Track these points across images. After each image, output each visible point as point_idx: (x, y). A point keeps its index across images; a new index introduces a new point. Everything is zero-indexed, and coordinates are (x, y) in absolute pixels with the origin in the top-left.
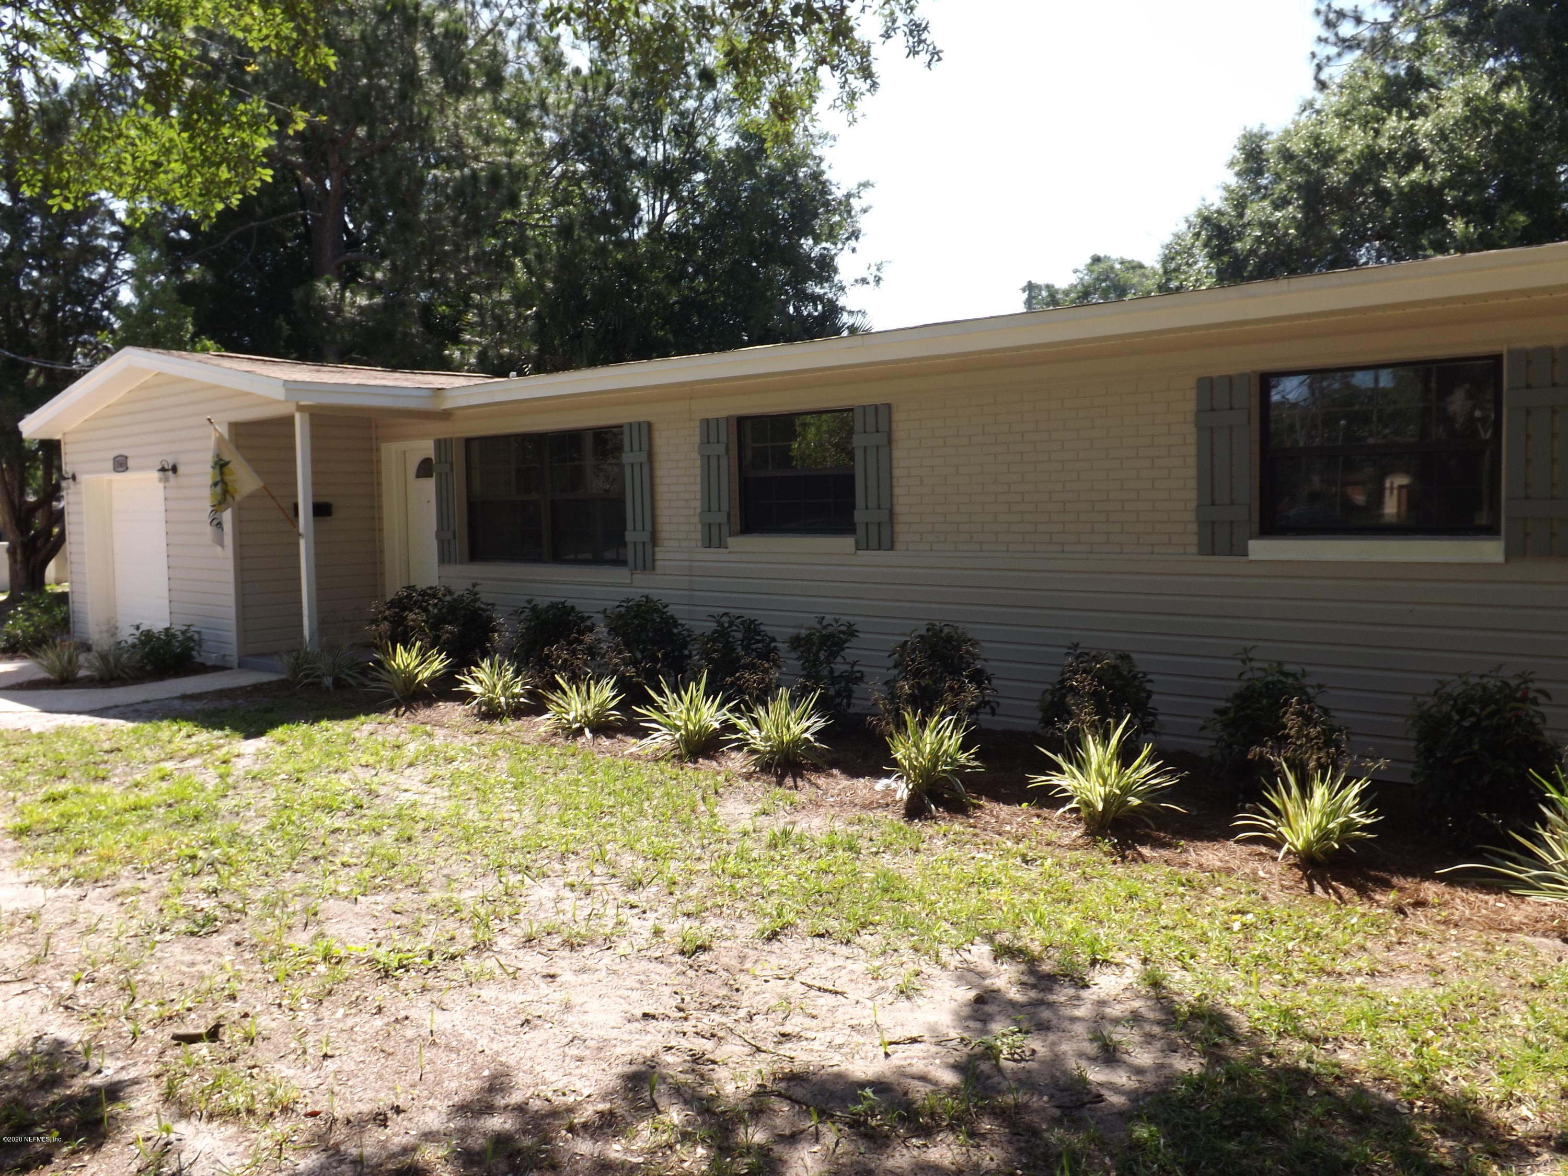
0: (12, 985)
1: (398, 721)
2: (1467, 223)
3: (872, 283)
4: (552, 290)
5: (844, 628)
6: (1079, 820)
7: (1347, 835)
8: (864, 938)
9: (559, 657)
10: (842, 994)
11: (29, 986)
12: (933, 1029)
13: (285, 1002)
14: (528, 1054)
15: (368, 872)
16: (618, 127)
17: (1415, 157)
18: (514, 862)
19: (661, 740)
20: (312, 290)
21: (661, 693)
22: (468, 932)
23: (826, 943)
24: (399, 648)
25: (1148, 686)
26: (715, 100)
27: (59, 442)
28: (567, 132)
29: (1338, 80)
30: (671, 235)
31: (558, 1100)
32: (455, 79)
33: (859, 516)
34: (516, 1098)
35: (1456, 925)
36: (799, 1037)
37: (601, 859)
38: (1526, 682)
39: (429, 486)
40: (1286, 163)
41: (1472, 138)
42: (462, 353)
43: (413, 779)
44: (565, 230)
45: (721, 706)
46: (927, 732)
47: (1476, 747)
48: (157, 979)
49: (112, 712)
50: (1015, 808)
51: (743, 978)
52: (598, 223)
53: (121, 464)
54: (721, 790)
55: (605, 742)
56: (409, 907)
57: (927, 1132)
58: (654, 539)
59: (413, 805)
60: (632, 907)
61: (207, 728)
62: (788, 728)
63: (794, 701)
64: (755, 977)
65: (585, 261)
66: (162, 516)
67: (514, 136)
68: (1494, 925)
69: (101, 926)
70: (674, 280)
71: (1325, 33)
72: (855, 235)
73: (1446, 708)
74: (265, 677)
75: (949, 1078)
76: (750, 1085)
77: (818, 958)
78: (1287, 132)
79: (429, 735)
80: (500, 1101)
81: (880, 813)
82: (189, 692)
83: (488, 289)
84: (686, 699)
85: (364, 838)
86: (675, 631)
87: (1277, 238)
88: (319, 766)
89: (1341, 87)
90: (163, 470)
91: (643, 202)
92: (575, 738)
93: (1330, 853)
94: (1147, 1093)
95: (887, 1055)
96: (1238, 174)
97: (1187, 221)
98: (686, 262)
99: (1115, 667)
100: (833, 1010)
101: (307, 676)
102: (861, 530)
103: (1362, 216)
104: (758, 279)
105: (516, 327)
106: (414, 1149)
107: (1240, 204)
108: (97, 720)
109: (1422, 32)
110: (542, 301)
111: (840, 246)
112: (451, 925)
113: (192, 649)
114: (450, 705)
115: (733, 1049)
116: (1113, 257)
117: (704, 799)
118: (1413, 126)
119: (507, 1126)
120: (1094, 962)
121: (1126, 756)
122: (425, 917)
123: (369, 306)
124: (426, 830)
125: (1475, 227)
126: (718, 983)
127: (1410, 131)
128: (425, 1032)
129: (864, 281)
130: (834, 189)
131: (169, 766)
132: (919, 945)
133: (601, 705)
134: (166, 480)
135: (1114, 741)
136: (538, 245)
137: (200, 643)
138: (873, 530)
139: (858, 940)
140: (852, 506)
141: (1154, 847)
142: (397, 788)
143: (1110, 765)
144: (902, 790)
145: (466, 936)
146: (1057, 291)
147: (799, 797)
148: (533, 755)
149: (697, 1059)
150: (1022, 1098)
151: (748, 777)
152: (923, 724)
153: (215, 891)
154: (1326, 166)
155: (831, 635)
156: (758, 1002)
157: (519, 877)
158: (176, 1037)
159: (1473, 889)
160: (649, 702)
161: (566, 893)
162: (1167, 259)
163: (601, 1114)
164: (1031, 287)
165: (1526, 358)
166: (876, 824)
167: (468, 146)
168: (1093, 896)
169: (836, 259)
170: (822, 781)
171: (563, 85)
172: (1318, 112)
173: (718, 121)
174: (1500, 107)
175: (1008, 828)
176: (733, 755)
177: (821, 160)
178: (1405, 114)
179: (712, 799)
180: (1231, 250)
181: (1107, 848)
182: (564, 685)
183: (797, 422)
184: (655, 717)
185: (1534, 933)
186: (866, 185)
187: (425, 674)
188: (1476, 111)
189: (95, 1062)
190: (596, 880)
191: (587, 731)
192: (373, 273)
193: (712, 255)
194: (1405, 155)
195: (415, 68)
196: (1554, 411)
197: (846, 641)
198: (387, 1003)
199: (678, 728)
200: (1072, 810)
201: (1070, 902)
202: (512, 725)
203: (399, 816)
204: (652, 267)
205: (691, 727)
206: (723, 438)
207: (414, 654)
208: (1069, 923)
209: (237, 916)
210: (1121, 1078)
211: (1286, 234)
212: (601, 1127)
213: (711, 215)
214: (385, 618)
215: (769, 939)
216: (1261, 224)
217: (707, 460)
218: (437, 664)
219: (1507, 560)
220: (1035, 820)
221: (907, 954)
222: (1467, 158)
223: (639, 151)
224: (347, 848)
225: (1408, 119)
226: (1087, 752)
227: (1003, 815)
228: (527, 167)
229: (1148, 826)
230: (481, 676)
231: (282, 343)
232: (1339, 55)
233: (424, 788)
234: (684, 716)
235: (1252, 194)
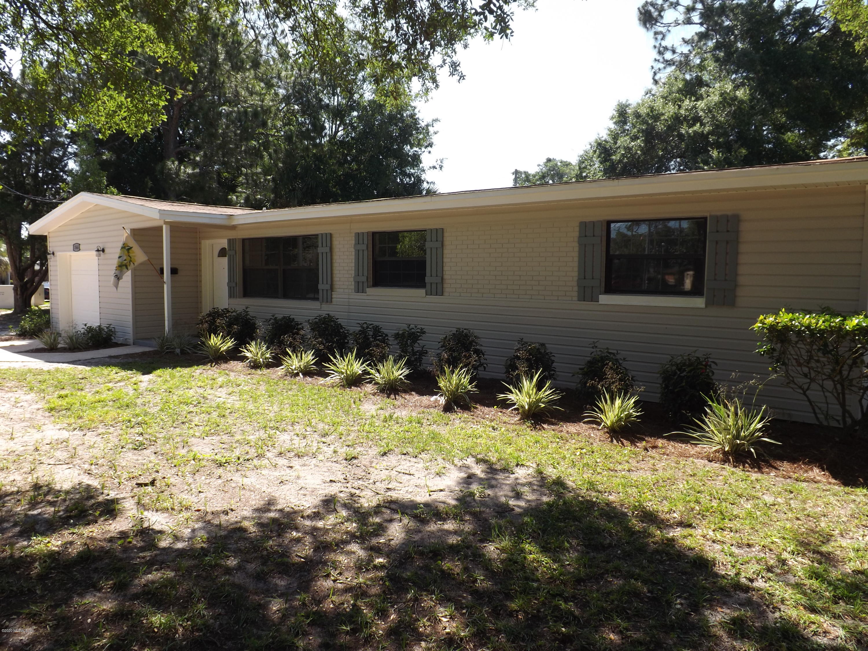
0: (64, 466)
1: (212, 368)
2: (719, 152)
3: (438, 169)
4: (282, 167)
5: (419, 330)
6: (518, 413)
7: (629, 420)
8: (423, 455)
9: (288, 340)
10: (413, 475)
11: (71, 466)
12: (448, 487)
13: (179, 474)
14: (283, 493)
15: (207, 428)
16: (315, 88)
17: (697, 119)
18: (271, 425)
19: (335, 379)
20: (164, 166)
21: (335, 357)
22: (254, 451)
23: (407, 457)
24: (212, 336)
25: (553, 358)
26: (363, 77)
27: (46, 236)
28: (291, 91)
29: (663, 80)
30: (340, 141)
31: (296, 508)
32: (237, 64)
33: (428, 279)
34: (279, 507)
35: (668, 455)
36: (394, 489)
37: (310, 425)
38: (707, 358)
39: (225, 261)
40: (637, 119)
41: (723, 111)
42: (237, 197)
43: (222, 393)
44: (288, 138)
45: (362, 364)
46: (454, 375)
47: (684, 384)
48: (124, 465)
49: (78, 363)
50: (492, 409)
51: (371, 470)
52: (305, 135)
53: (77, 248)
54: (362, 399)
55: (309, 379)
56: (226, 441)
57: (444, 520)
58: (332, 289)
59: (224, 403)
60: (324, 443)
61: (124, 369)
62: (393, 373)
63: (395, 362)
64: (376, 469)
65: (298, 153)
66: (97, 273)
67: (264, 92)
68: (682, 455)
69: (95, 445)
70: (341, 164)
71: (658, 57)
72: (430, 145)
73: (674, 368)
74: (147, 349)
75: (454, 502)
76: (374, 503)
77: (403, 463)
78: (638, 104)
79: (227, 375)
80: (272, 508)
81: (432, 410)
82: (113, 355)
83: (251, 166)
84: (347, 360)
85: (203, 415)
86: (341, 330)
87: (631, 155)
88: (179, 386)
89: (664, 84)
90: (98, 250)
91: (327, 125)
92: (295, 377)
93: (621, 427)
94: (532, 509)
95: (430, 495)
96: (615, 123)
97: (590, 144)
98: (347, 155)
99: (538, 349)
100: (409, 481)
101: (167, 349)
102: (428, 286)
103: (671, 146)
104: (383, 165)
105: (264, 186)
106: (240, 522)
107: (615, 137)
108: (71, 366)
109: (703, 60)
110: (276, 172)
111: (423, 149)
112: (247, 448)
113: (111, 335)
114: (236, 362)
115: (367, 493)
116: (557, 159)
117: (354, 402)
118: (696, 104)
119: (277, 516)
120: (517, 465)
121: (539, 386)
122: (234, 445)
123: (193, 173)
124: (231, 413)
125: (722, 155)
126: (361, 470)
127: (694, 107)
128: (240, 485)
129: (434, 167)
130: (420, 122)
131: (110, 385)
132: (446, 458)
133: (307, 363)
134: (99, 256)
135: (535, 380)
136: (275, 145)
137: (114, 332)
138: (434, 286)
139: (420, 456)
140: (425, 275)
141: (549, 424)
142: (216, 396)
143: (532, 390)
144: (442, 400)
145: (253, 452)
146: (529, 175)
147: (396, 402)
148: (277, 384)
149: (352, 495)
150: (482, 509)
151: (374, 394)
152: (453, 372)
153: (142, 434)
154: (656, 121)
155: (413, 333)
156: (378, 478)
157: (274, 431)
158: (137, 484)
159: (678, 442)
160: (329, 361)
161: (295, 437)
162: (581, 162)
163: (314, 513)
164: (516, 172)
165: (717, 219)
166: (430, 414)
167: (241, 96)
168: (521, 442)
169: (421, 156)
170: (407, 397)
171: (289, 67)
172: (653, 95)
173: (365, 86)
174: (735, 98)
175: (487, 416)
176: (367, 385)
177: (415, 108)
178: (693, 99)
179: (358, 403)
180: (610, 159)
181: (529, 425)
182: (290, 353)
183: (400, 235)
184: (332, 368)
185: (698, 458)
186: (436, 120)
187: (224, 348)
188: (725, 99)
189: (106, 492)
190: (308, 433)
191: (300, 374)
192: (195, 158)
193: (361, 152)
194: (692, 118)
195: (218, 58)
196: (727, 243)
197: (420, 336)
198: (223, 475)
199: (343, 373)
200: (515, 409)
201: (510, 444)
202: (265, 371)
203: (218, 407)
204: (331, 158)
205: (348, 372)
206: (366, 242)
207: (219, 339)
208: (509, 451)
209: (153, 443)
210: (522, 504)
211: (636, 153)
212: (314, 517)
213: (360, 133)
214: (207, 322)
215: (383, 455)
216: (625, 148)
217: (358, 252)
218: (230, 344)
219: (706, 306)
220: (500, 414)
221: (440, 460)
222: (720, 122)
223: (325, 100)
224: (197, 418)
225: (695, 101)
226: (523, 384)
227: (486, 411)
228: (271, 107)
229: (548, 417)
230: (252, 349)
231: (148, 190)
232: (665, 68)
233: (227, 396)
234: (345, 368)
235: (621, 133)
